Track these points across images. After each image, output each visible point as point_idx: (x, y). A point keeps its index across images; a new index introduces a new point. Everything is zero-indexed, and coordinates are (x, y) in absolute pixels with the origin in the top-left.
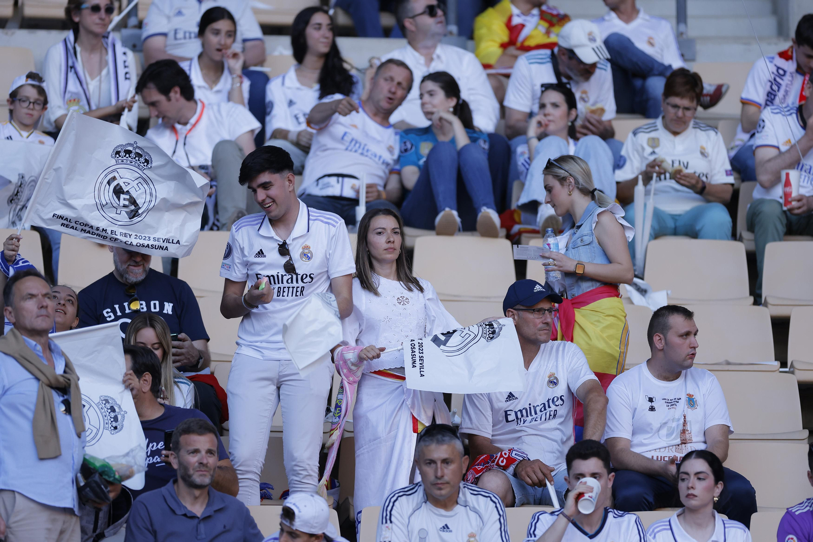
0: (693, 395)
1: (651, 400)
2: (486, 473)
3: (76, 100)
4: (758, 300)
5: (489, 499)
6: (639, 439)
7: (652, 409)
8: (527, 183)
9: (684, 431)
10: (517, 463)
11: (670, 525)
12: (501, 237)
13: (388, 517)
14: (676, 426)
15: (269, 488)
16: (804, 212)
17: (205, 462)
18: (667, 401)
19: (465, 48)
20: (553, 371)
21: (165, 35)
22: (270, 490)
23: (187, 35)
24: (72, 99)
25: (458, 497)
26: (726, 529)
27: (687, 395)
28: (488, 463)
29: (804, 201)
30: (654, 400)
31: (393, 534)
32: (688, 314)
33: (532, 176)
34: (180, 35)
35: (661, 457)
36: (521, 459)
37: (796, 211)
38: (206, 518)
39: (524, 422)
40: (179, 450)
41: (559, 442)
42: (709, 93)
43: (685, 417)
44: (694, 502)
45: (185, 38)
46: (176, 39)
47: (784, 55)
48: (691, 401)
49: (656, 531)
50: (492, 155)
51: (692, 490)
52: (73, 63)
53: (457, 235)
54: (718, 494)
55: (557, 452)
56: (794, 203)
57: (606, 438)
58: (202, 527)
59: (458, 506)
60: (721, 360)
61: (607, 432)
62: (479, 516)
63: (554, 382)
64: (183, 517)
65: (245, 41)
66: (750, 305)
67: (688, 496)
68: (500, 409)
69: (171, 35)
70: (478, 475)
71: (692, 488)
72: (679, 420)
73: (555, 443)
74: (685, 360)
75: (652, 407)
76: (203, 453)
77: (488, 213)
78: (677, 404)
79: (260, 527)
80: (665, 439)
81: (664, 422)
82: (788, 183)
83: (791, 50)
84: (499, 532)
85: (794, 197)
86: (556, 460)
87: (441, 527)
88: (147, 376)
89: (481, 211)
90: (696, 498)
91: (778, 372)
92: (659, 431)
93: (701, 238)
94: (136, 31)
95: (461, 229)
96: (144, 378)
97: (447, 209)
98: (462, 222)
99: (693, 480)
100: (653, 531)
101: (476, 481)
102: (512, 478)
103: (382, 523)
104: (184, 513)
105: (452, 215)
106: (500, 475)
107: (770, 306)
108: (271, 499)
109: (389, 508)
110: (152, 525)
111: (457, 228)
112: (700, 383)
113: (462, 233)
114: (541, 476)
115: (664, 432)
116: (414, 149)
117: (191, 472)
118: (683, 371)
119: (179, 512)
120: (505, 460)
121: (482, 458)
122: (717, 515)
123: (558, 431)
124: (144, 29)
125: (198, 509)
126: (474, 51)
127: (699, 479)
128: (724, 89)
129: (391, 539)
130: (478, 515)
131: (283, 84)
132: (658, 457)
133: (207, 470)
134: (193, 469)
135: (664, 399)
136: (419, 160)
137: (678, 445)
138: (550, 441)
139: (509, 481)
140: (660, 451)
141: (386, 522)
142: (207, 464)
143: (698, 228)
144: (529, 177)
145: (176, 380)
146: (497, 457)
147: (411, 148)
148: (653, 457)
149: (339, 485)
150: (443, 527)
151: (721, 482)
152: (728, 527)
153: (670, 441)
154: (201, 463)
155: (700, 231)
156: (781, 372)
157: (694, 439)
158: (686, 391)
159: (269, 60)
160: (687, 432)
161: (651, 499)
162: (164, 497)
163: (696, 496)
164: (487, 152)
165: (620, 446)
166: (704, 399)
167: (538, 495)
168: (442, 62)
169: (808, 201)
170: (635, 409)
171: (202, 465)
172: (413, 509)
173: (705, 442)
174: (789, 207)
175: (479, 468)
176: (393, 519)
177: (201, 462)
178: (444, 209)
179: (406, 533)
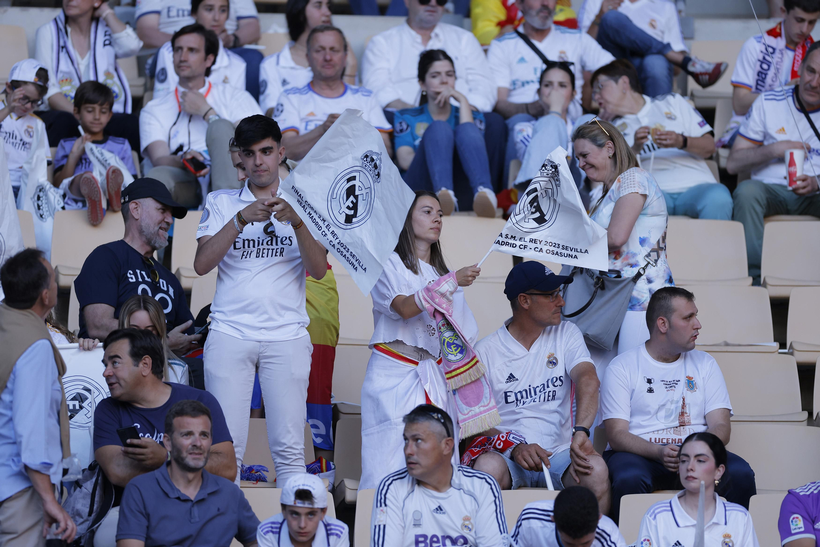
0: (692, 378)
1: (649, 381)
2: (483, 456)
3: (68, 80)
4: (757, 280)
5: (484, 480)
6: (636, 420)
7: (650, 390)
8: (525, 162)
9: (682, 414)
10: (514, 446)
11: (671, 506)
12: (498, 217)
13: (383, 501)
14: (675, 408)
15: (264, 470)
16: (809, 192)
17: (198, 444)
18: (665, 383)
19: (461, 26)
20: (552, 351)
21: (158, 13)
22: (265, 473)
23: (181, 13)
24: (64, 79)
25: (451, 479)
26: (727, 512)
27: (687, 377)
28: (485, 445)
29: (809, 181)
30: (652, 381)
31: (388, 517)
32: (689, 296)
33: (530, 155)
34: (173, 13)
35: (659, 439)
36: (518, 442)
37: (801, 191)
38: (200, 501)
39: (524, 404)
40: (173, 432)
41: (557, 424)
42: (708, 72)
43: (684, 399)
44: (693, 485)
45: (178, 16)
46: (169, 16)
47: (773, 33)
48: (691, 384)
49: (656, 512)
50: (488, 135)
51: (691, 472)
52: (65, 42)
53: (454, 215)
54: (720, 477)
55: (554, 435)
56: (799, 183)
57: (604, 419)
58: (196, 510)
59: (452, 488)
60: (720, 341)
61: (605, 413)
62: (475, 499)
63: (554, 363)
64: (176, 500)
65: (239, 18)
66: (749, 286)
67: (688, 478)
68: (500, 391)
69: (165, 13)
70: (475, 457)
71: (692, 470)
72: (677, 402)
73: (553, 426)
74: (688, 342)
75: (651, 388)
76: (197, 435)
77: (485, 193)
78: (676, 386)
79: (254, 509)
80: (663, 421)
81: (662, 404)
82: (792, 163)
83: (779, 26)
84: (495, 514)
85: (799, 177)
86: (554, 443)
87: (435, 508)
88: (147, 359)
89: (477, 191)
90: (696, 480)
91: (777, 353)
92: (657, 413)
93: (703, 218)
94: (129, 9)
95: (458, 209)
96: (144, 361)
97: (444, 189)
98: (458, 202)
99: (693, 462)
100: (654, 512)
101: (472, 464)
102: (509, 461)
103: (377, 507)
104: (177, 496)
105: (449, 195)
106: (496, 457)
107: (769, 287)
108: (266, 482)
109: (384, 492)
110: (145, 508)
111: (454, 208)
112: (699, 366)
113: (458, 213)
114: (537, 459)
115: (662, 413)
116: (409, 129)
117: (184, 454)
118: (682, 353)
119: (172, 495)
120: (502, 443)
121: (479, 440)
122: (718, 498)
123: (556, 413)
124: (137, 8)
125: (191, 492)
126: (472, 29)
127: (700, 461)
128: (722, 68)
129: (386, 522)
130: (473, 498)
131: (278, 63)
132: (656, 439)
133: (201, 452)
134: (187, 452)
135: (663, 381)
136: (414, 139)
137: (677, 427)
138: (548, 424)
139: (505, 463)
140: (658, 433)
141: (381, 506)
142: (201, 446)
143: (699, 207)
144: (526, 156)
145: (170, 361)
146: (494, 439)
147: (407, 128)
148: (651, 439)
149: (335, 467)
150: (437, 509)
151: (723, 465)
152: (729, 510)
153: (669, 423)
154: (195, 446)
155: (701, 211)
156: (780, 353)
157: (693, 422)
158: (686, 373)
159: (264, 38)
160: (686, 415)
161: (649, 482)
162: (157, 479)
163: (696, 478)
164: (483, 132)
165: (619, 427)
166: (704, 382)
167: (535, 478)
168: (440, 41)
169: (812, 181)
170: (633, 390)
171: (195, 447)
172: (408, 492)
173: (705, 425)
174: (794, 186)
175: (476, 450)
176: (387, 502)
177: (195, 444)
178: (440, 189)
179: (401, 516)
